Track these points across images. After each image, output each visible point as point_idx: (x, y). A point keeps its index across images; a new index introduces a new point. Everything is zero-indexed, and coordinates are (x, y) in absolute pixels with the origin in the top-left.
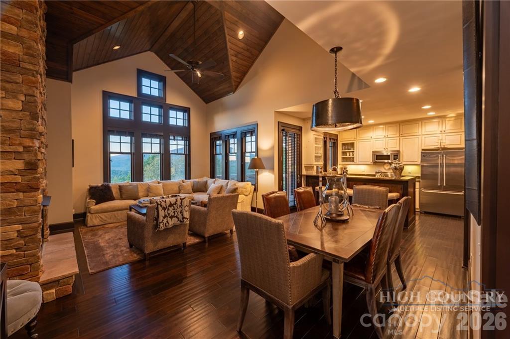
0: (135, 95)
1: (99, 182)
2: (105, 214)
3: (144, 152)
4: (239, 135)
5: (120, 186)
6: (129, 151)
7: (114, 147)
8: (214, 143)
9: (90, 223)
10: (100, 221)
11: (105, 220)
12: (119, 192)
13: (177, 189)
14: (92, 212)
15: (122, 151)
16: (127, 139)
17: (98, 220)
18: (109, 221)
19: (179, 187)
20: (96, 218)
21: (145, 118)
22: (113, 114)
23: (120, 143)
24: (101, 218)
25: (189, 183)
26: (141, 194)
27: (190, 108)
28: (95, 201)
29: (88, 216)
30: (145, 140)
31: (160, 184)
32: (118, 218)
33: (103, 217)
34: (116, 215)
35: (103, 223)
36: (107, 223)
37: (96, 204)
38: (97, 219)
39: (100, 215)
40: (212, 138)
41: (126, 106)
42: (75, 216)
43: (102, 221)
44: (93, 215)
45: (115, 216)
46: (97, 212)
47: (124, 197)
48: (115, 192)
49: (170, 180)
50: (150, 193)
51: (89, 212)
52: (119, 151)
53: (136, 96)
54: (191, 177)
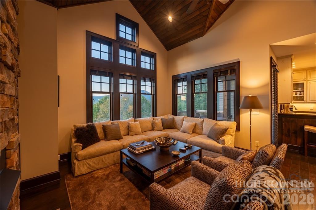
0: (113, 37)
1: (83, 123)
2: (93, 159)
3: (120, 91)
5: (103, 126)
6: (109, 91)
7: (95, 87)
8: (176, 84)
9: (77, 172)
10: (88, 168)
11: (93, 167)
12: (103, 132)
13: (151, 126)
14: (80, 159)
15: (103, 90)
16: (106, 79)
17: (86, 168)
18: (97, 167)
19: (152, 124)
20: (83, 165)
21: (122, 61)
22: (95, 55)
23: (101, 83)
24: (88, 164)
25: (158, 119)
26: (122, 133)
27: (156, 54)
28: (81, 145)
29: (75, 164)
30: (122, 81)
31: (138, 122)
32: (106, 162)
33: (91, 163)
34: (104, 160)
35: (91, 171)
36: (94, 169)
37: (83, 148)
38: (85, 166)
39: (87, 161)
40: (174, 80)
41: (105, 48)
42: (61, 164)
43: (90, 169)
44: (81, 162)
45: (103, 161)
46: (86, 158)
47: (109, 137)
48: (99, 131)
49: (141, 118)
50: (131, 131)
51: (76, 159)
52: (100, 91)
53: (115, 39)
54: (157, 116)
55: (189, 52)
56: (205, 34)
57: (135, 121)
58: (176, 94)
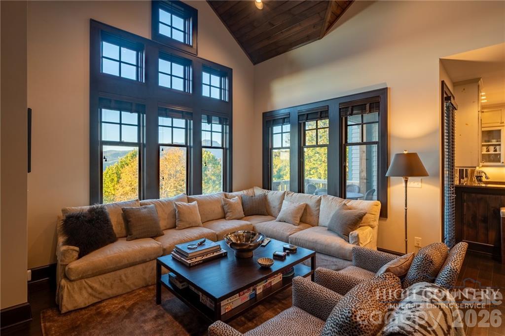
0: (146, 34)
1: (81, 205)
2: (100, 278)
3: (160, 142)
4: (334, 111)
5: (124, 210)
6: (136, 141)
7: (109, 133)
9: (67, 304)
10: (91, 294)
11: (100, 293)
12: (122, 222)
13: (220, 210)
14: (73, 278)
15: (124, 139)
16: (131, 118)
17: (85, 295)
18: (110, 292)
19: (223, 207)
20: (80, 289)
21: (164, 81)
22: (109, 68)
23: (121, 124)
24: (91, 287)
25: (235, 197)
26: (162, 224)
27: (232, 69)
28: (77, 249)
29: (62, 288)
30: (162, 121)
31: (195, 203)
32: (128, 283)
33: (96, 286)
34: (124, 278)
35: (96, 300)
36: (103, 297)
37: (80, 256)
38: (84, 292)
39: (89, 281)
40: (267, 122)
41: (130, 55)
42: (32, 288)
43: (95, 297)
44: (75, 283)
45: (121, 281)
46: (85, 275)
47: (135, 233)
48: (116, 222)
49: (201, 194)
50: (181, 220)
51: (66, 277)
52: (119, 140)
53: (150, 39)
54: (233, 190)
55: (296, 68)
56: (324, 35)
57: (189, 201)
58: (270, 147)
